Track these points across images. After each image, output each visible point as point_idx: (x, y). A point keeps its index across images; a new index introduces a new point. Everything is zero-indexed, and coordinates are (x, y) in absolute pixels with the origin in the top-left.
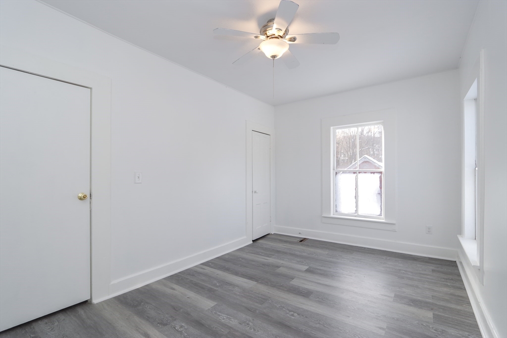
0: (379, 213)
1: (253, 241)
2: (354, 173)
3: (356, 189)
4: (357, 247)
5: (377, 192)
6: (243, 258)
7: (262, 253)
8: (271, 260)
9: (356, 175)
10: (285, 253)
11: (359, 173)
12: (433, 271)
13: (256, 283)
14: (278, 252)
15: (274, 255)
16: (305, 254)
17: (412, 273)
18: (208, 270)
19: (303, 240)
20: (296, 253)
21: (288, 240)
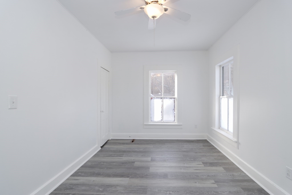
0: (174, 120)
1: (101, 147)
2: (161, 98)
3: (162, 107)
4: (164, 140)
5: (172, 109)
6: (104, 162)
7: (114, 155)
8: (125, 159)
9: (162, 99)
10: (129, 152)
11: (164, 98)
12: (203, 146)
13: (128, 179)
14: (124, 152)
15: (123, 155)
16: (141, 150)
17: (197, 149)
18: (82, 180)
19: (133, 141)
20: (136, 150)
21: (125, 142)
